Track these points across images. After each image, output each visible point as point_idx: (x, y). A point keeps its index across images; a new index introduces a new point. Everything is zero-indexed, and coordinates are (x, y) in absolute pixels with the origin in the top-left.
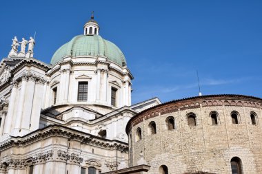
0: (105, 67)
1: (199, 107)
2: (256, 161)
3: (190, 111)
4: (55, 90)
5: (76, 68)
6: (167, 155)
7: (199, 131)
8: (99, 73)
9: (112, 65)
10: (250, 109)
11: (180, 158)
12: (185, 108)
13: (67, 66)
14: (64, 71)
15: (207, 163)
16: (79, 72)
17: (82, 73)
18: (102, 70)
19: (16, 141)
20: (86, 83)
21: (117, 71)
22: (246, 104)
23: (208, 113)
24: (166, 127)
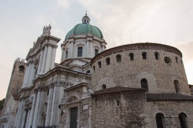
0: (91, 39)
1: (123, 51)
2: (157, 81)
3: (118, 53)
4: (67, 52)
5: (77, 40)
6: (105, 79)
7: (122, 64)
8: (88, 42)
9: (95, 38)
10: (154, 51)
11: (112, 80)
12: (116, 52)
13: (72, 40)
14: (71, 42)
15: (126, 82)
16: (78, 42)
17: (79, 43)
18: (90, 41)
19: (41, 77)
20: (82, 48)
21: (98, 41)
22: (152, 48)
23: (128, 54)
24: (105, 64)
